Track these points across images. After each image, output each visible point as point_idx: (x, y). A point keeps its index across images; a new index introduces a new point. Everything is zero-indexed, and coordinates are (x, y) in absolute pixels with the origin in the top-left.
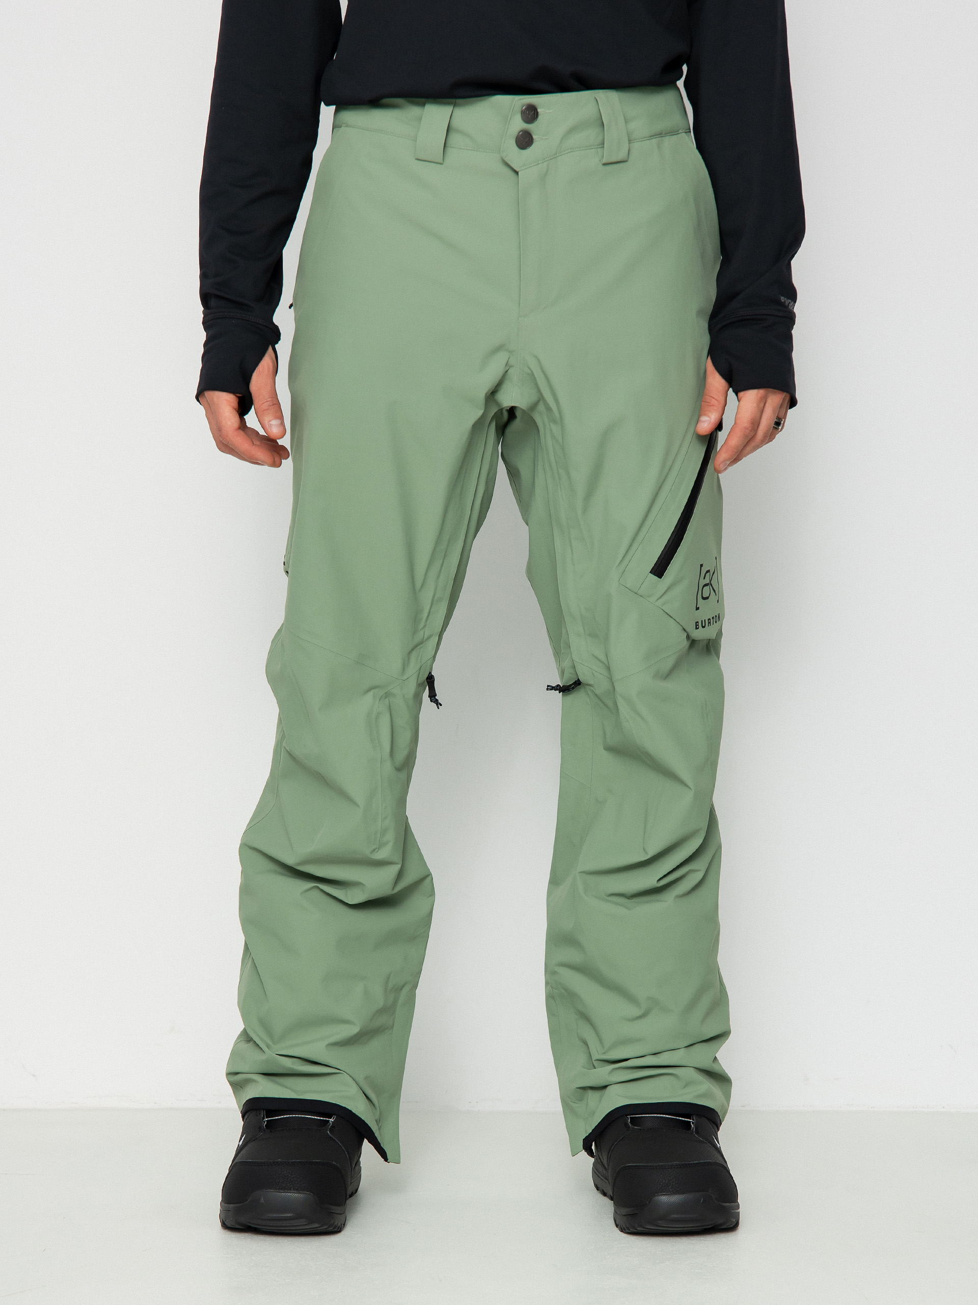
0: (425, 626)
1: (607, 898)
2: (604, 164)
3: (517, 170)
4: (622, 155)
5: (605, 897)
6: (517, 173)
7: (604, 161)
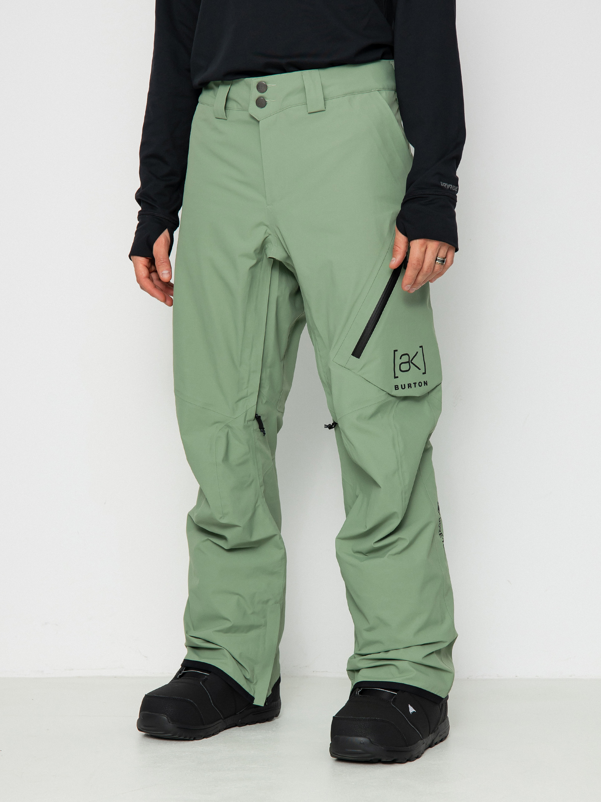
0: (247, 387)
1: (354, 554)
2: (309, 113)
3: (259, 120)
4: (321, 107)
5: (353, 553)
6: (259, 122)
7: (309, 112)
